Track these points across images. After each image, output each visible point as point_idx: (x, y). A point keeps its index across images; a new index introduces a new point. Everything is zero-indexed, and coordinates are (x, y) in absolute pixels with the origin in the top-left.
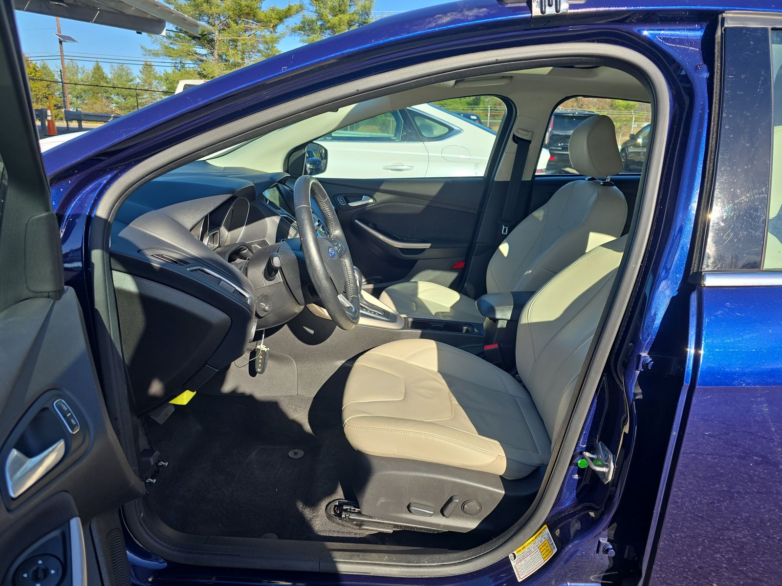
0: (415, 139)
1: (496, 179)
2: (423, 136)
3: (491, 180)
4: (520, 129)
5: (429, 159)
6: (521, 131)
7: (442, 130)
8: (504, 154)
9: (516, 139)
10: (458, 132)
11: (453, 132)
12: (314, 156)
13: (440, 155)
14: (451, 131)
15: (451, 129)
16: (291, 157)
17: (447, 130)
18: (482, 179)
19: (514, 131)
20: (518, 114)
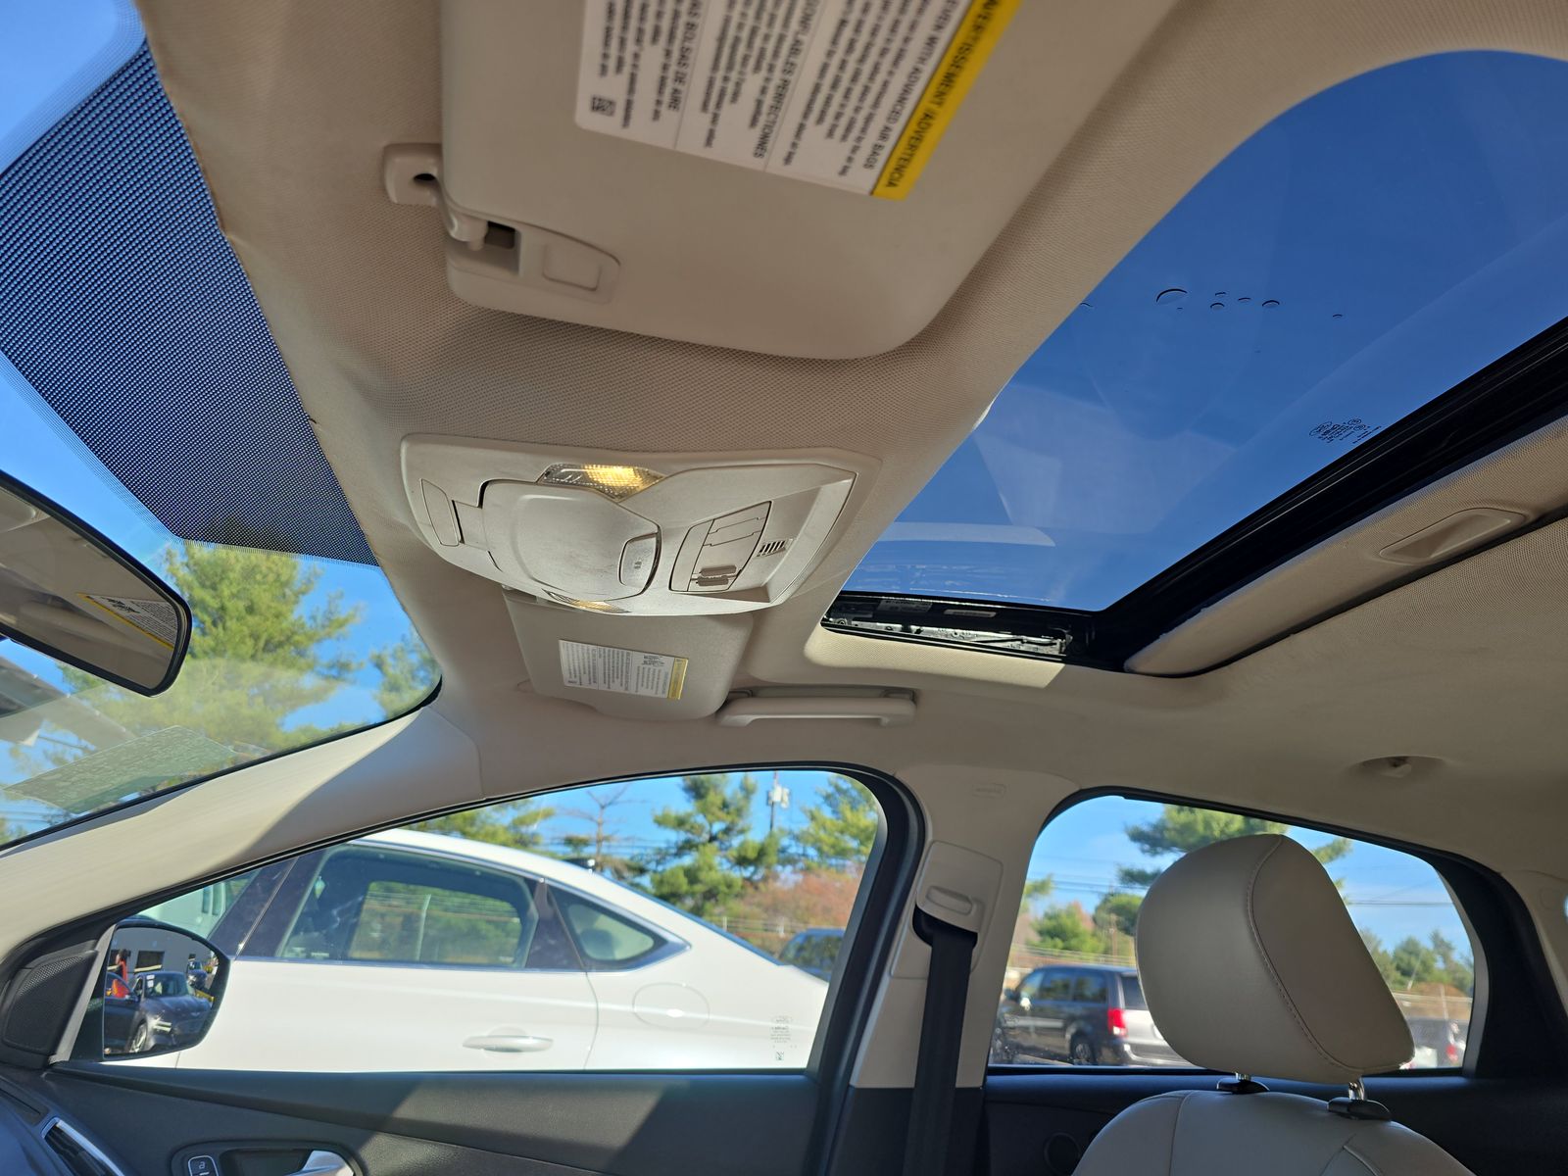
0: (565, 962)
1: (855, 1081)
2: (588, 957)
3: (838, 1083)
4: (937, 888)
5: (598, 1020)
6: (938, 896)
7: (637, 944)
8: (886, 981)
9: (927, 926)
10: (678, 949)
11: (664, 948)
12: (186, 992)
13: (629, 1008)
14: (659, 947)
15: (659, 942)
16: (25, 972)
17: (649, 943)
18: (801, 1077)
19: (918, 897)
20: (930, 837)
